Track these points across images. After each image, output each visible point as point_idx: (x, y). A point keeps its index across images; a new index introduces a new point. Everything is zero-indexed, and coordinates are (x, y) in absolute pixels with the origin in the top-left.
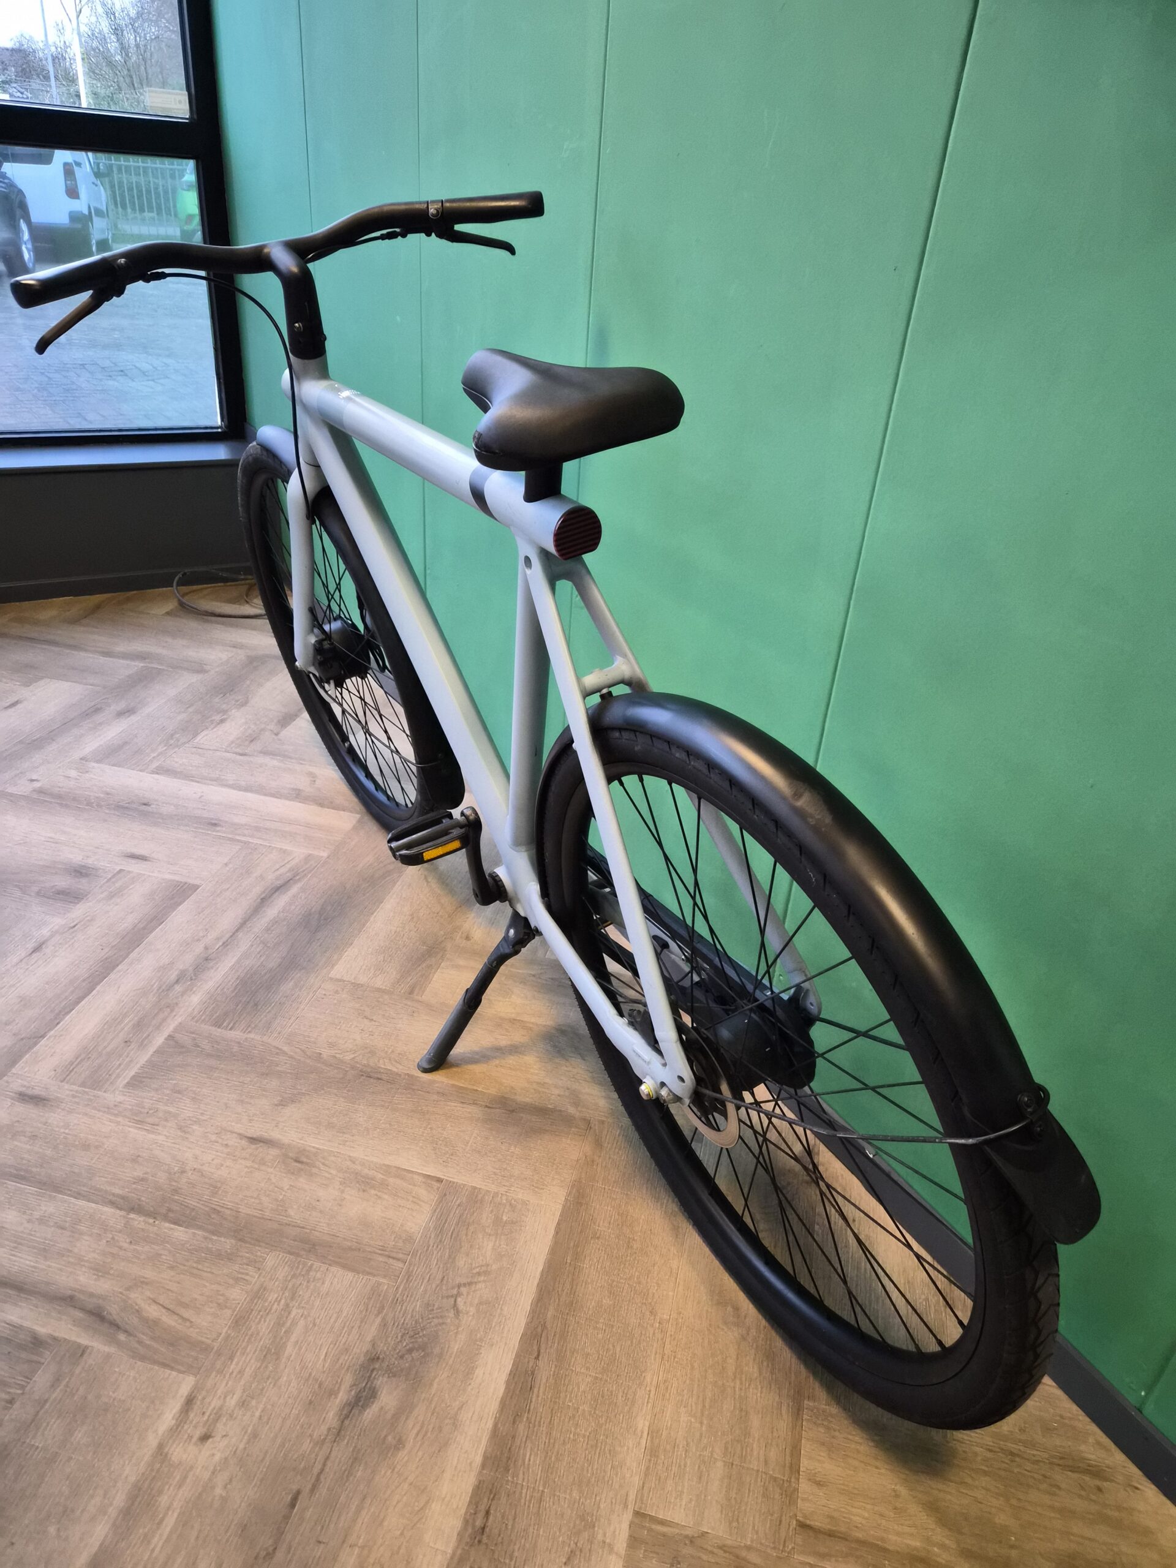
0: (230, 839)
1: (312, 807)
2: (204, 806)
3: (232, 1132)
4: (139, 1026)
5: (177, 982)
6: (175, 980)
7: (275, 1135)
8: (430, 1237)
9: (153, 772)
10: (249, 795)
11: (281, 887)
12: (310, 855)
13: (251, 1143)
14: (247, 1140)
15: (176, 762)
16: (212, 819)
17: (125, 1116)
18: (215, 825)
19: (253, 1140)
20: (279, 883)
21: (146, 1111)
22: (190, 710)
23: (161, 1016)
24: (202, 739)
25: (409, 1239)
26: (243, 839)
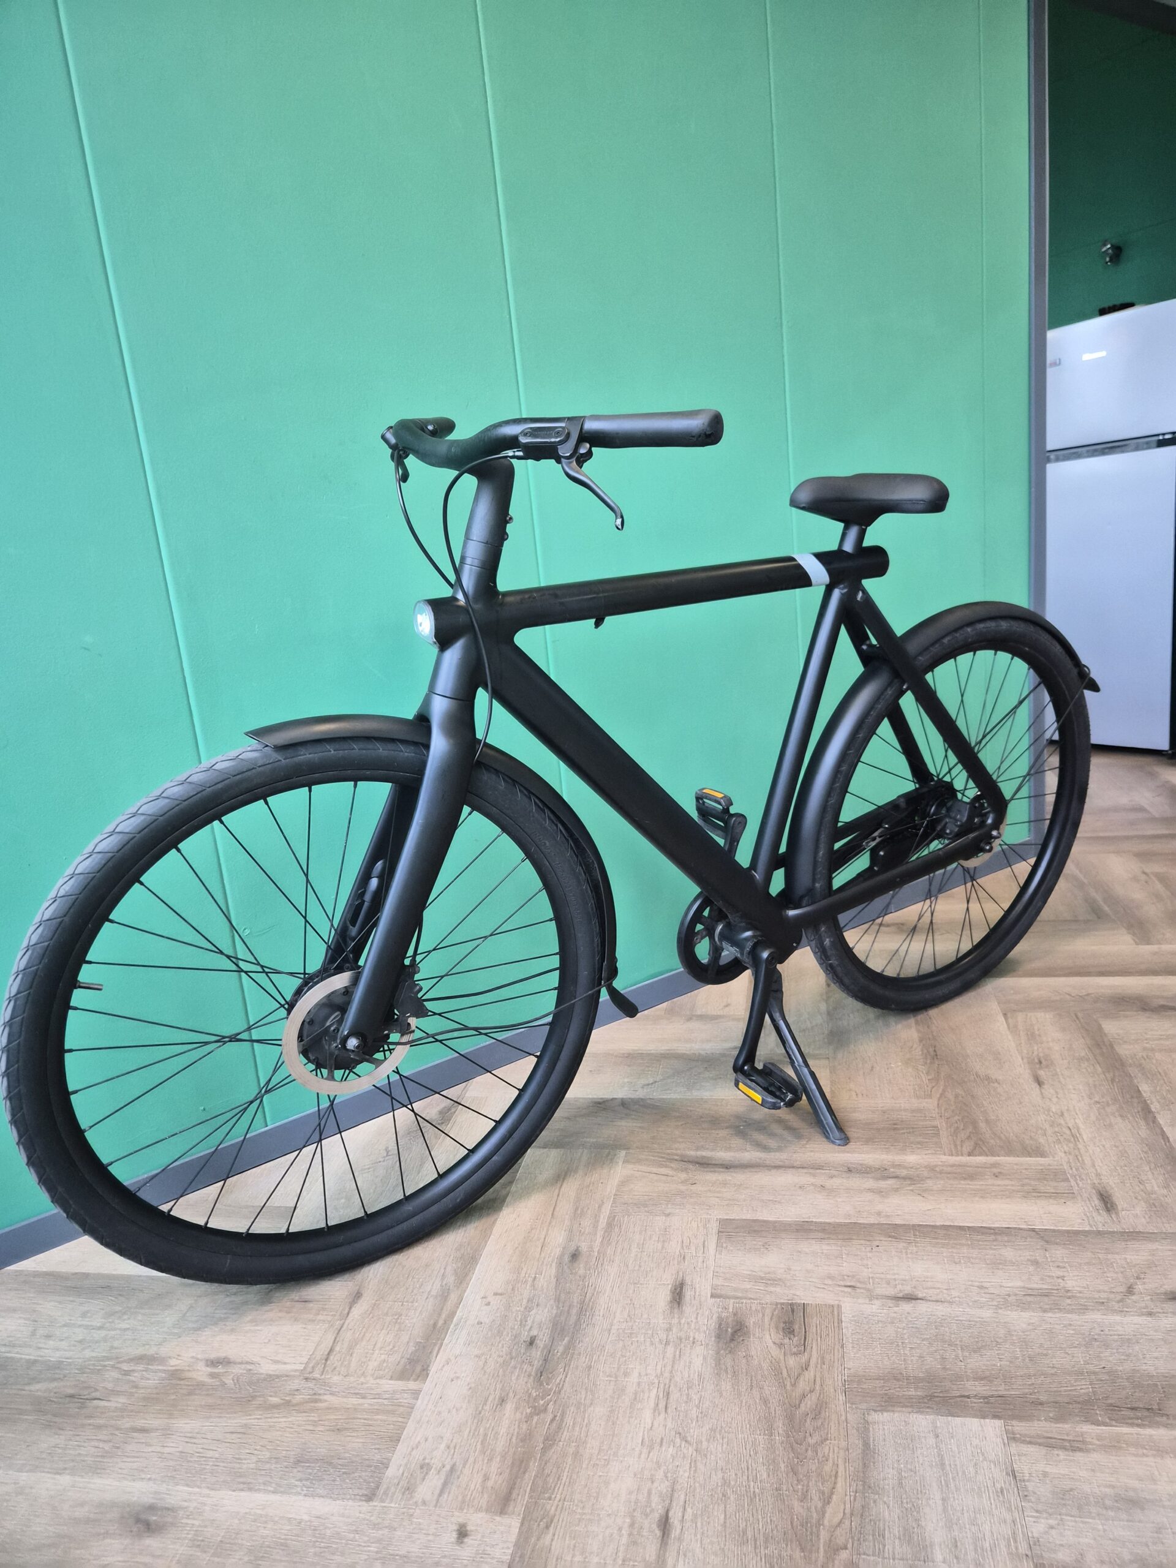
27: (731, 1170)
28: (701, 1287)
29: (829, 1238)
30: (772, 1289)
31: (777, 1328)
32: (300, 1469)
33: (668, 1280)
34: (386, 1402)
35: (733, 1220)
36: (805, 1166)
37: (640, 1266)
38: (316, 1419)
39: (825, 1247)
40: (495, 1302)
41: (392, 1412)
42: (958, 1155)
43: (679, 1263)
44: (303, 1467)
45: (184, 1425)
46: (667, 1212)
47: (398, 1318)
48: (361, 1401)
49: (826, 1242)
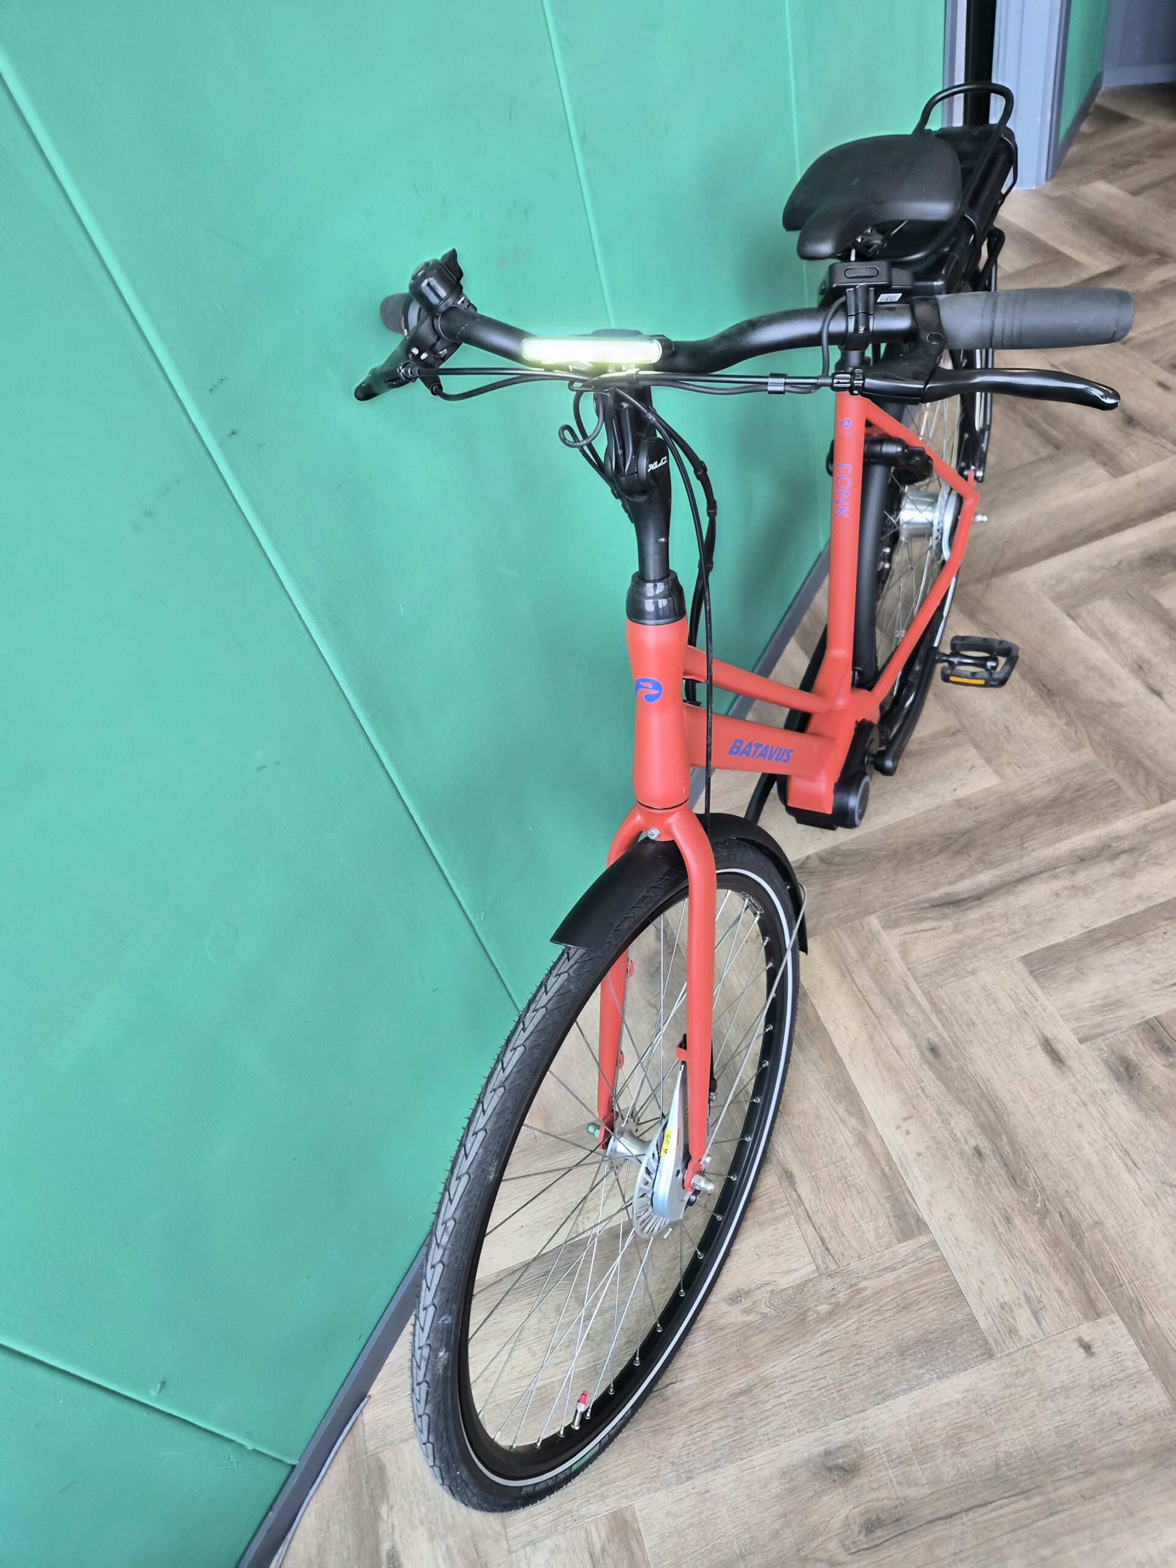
5: (1124, 852)
7: (1141, 689)
12: (885, 928)
20: (946, 910)
26: (925, 1002)
27: (984, 900)
28: (1065, 1037)
29: (1122, 941)
30: (1120, 1013)
31: (1154, 1050)
32: (910, 1358)
33: (1032, 1041)
34: (916, 1264)
35: (1031, 954)
36: (1042, 869)
37: (997, 1037)
38: (876, 1308)
39: (1126, 952)
40: (909, 1125)
41: (930, 1272)
42: (1153, 807)
43: (1026, 1020)
44: (911, 1355)
45: (774, 1369)
46: (970, 968)
47: (846, 1182)
48: (895, 1274)
49: (1123, 945)
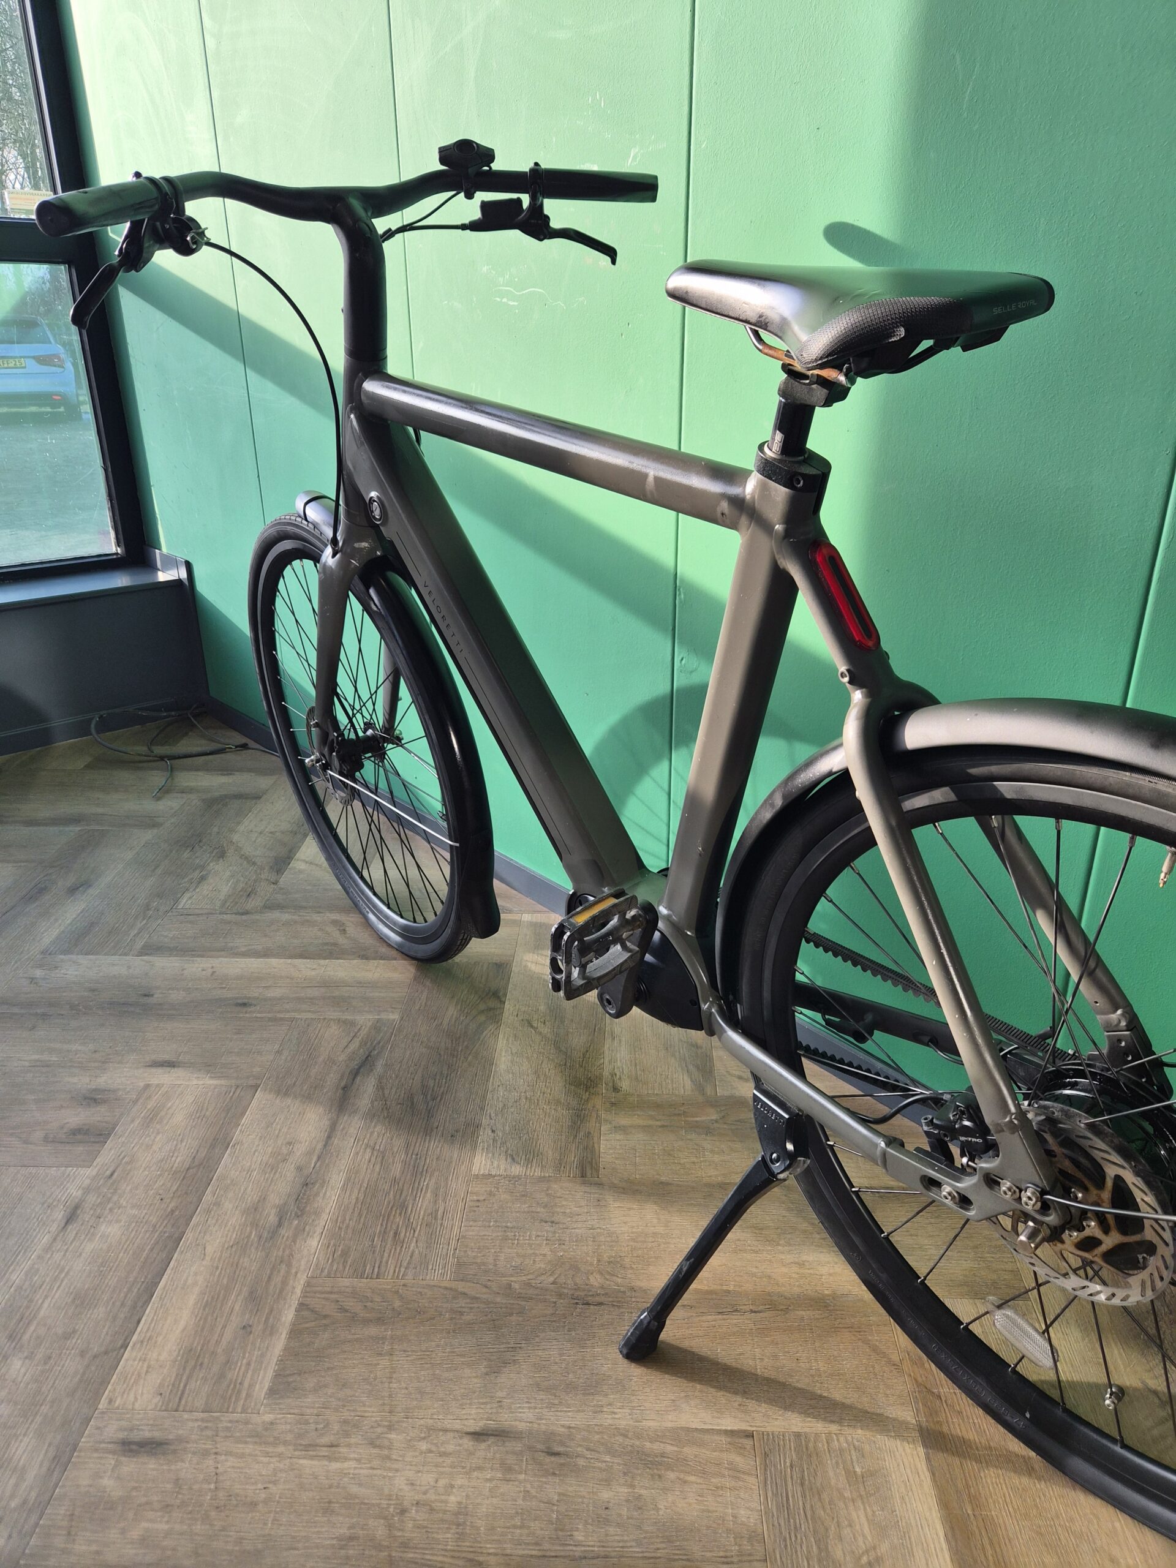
0: (270, 1019)
1: (355, 961)
2: (222, 984)
3: (446, 1431)
4: (254, 1299)
5: (280, 1225)
6: (276, 1223)
7: (506, 1420)
8: (780, 1525)
9: (141, 953)
10: (274, 961)
11: (360, 1068)
12: (378, 1020)
13: (477, 1440)
14: (469, 1437)
15: (166, 937)
16: (237, 998)
17: (285, 1443)
18: (244, 1005)
19: (478, 1435)
20: (354, 1064)
21: (313, 1426)
22: (159, 871)
23: (277, 1280)
24: (185, 902)
25: (754, 1536)
26: (287, 1015)
28: (163, 1078)
29: (192, 1164)
30: (138, 1121)
38: (127, 922)
39: (180, 1159)
40: (208, 973)
48: (132, 935)
49: (188, 1160)
